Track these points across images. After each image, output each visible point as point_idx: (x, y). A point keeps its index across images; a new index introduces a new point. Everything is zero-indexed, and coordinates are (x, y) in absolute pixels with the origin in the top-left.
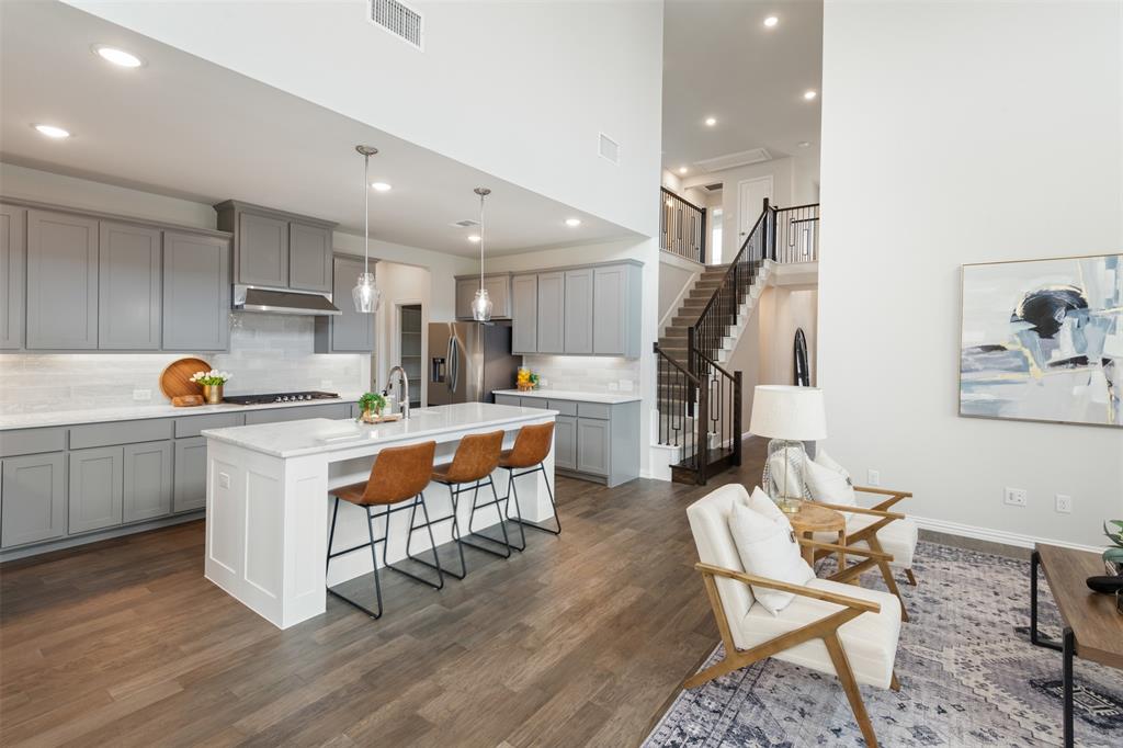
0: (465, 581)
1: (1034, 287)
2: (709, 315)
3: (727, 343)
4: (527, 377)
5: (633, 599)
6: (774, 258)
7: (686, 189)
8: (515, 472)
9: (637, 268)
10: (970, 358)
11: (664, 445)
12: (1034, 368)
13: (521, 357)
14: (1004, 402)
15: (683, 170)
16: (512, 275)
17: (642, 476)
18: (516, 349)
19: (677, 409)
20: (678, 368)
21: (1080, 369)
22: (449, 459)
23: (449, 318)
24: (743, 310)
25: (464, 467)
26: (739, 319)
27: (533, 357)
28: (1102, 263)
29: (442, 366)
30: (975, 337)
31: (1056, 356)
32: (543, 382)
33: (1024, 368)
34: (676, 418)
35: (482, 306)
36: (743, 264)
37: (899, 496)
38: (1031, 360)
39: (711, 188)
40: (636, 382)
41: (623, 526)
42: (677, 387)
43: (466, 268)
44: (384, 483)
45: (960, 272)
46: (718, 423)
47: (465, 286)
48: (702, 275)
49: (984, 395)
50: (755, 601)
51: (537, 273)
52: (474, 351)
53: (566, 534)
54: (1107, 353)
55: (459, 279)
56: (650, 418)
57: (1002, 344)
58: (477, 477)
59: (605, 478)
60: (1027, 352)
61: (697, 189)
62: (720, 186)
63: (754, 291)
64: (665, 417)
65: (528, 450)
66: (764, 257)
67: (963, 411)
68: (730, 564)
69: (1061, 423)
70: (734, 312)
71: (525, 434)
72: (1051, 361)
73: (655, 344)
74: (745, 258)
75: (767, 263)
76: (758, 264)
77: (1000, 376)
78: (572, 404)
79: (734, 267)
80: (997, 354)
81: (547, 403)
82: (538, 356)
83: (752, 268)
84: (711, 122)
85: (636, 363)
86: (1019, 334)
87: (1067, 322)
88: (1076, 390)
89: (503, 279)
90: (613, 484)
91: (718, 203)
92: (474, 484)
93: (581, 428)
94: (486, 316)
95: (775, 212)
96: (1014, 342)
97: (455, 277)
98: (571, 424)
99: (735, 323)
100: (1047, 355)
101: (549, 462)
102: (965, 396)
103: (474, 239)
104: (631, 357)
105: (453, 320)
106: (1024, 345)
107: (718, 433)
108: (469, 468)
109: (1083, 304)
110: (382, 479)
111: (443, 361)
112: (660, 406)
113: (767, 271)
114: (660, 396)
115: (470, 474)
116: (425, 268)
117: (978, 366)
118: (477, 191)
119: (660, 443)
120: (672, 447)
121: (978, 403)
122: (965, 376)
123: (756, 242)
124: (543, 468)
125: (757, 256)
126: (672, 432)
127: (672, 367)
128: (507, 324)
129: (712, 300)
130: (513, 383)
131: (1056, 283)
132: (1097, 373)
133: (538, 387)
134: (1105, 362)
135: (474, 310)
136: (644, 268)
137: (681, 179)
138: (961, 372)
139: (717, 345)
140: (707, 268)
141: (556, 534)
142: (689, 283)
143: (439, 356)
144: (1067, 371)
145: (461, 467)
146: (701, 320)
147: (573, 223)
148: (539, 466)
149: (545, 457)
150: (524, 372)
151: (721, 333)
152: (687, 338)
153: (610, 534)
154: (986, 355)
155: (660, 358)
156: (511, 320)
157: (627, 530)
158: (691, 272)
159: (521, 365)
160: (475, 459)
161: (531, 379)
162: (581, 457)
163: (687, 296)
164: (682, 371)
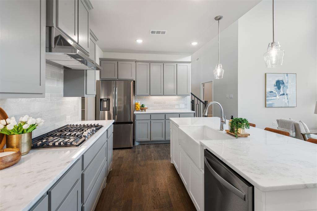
1: (277, 79)
10: (268, 94)
12: (277, 96)
16: (137, 62)
21: (283, 96)
28: (286, 75)
30: (268, 90)
33: (276, 96)
38: (277, 94)
45: (266, 74)
49: (270, 102)
51: (150, 62)
67: (267, 106)
69: (281, 107)
72: (280, 94)
77: (273, 98)
80: (272, 93)
86: (275, 89)
87: (282, 86)
88: (283, 100)
96: (274, 91)
97: (99, 59)
100: (279, 93)
102: (267, 103)
106: (276, 91)
109: (284, 83)
117: (269, 96)
121: (269, 104)
131: (280, 79)
134: (287, 94)
138: (266, 97)
154: (270, 93)
156: (135, 81)
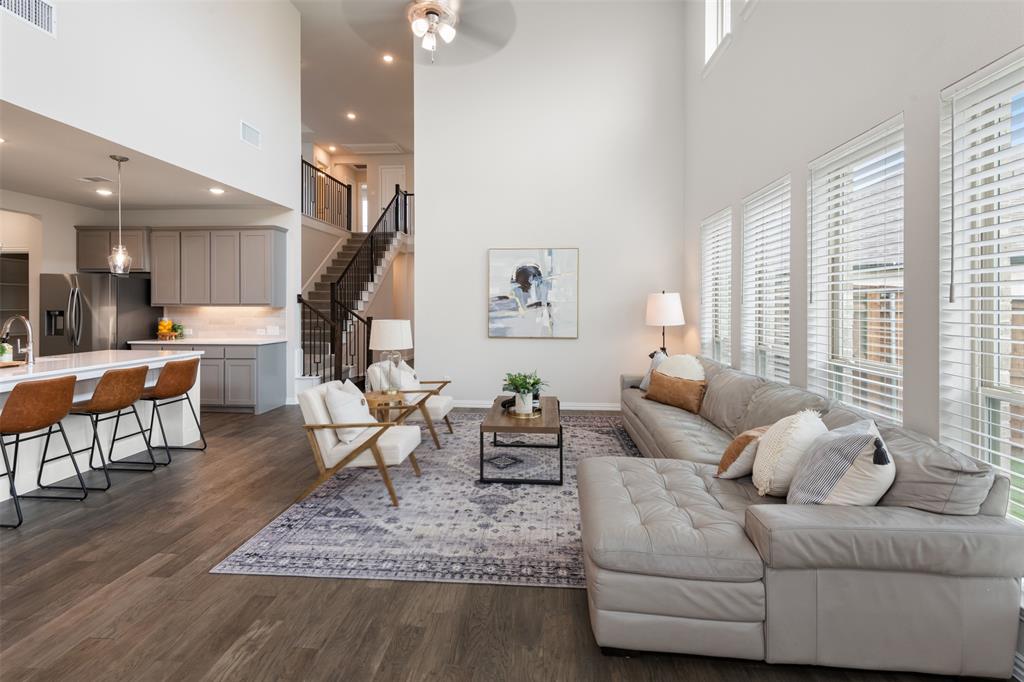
0: (109, 491)
1: (520, 263)
2: (350, 274)
3: (365, 296)
4: (170, 327)
5: (267, 473)
6: (406, 232)
7: (336, 165)
8: (158, 402)
9: (282, 234)
10: (494, 304)
11: (307, 377)
12: (521, 309)
13: (162, 308)
14: (509, 328)
15: (332, 149)
16: (150, 230)
17: (287, 403)
18: (156, 300)
19: (317, 350)
20: (320, 315)
21: (539, 308)
22: (88, 397)
23: (68, 268)
24: (379, 271)
25: (106, 398)
26: (375, 277)
27: (175, 309)
28: (546, 252)
29: (60, 319)
30: (495, 292)
31: (530, 302)
32: (187, 331)
34: (317, 356)
35: (120, 260)
36: (379, 234)
37: (445, 383)
38: (519, 304)
39: (358, 166)
40: (282, 327)
41: (267, 436)
42: (318, 331)
43: (88, 218)
44: (21, 412)
45: (488, 253)
46: (355, 357)
47: (92, 238)
48: (348, 240)
49: (499, 324)
50: (340, 441)
51: (181, 231)
52: (102, 303)
53: (211, 449)
54: (549, 300)
55: (81, 231)
56: (295, 356)
57: (507, 295)
58: (119, 407)
59: (252, 408)
60: (518, 300)
61: (347, 166)
62: (365, 167)
63: (389, 255)
64: (308, 356)
65: (172, 382)
66: (397, 229)
67: (491, 335)
68: (324, 421)
70: (372, 272)
71: (171, 369)
73: (299, 296)
74: (380, 229)
75: (399, 235)
76: (392, 235)
77: (507, 313)
78: (219, 348)
79: (371, 236)
80: (505, 301)
81: (193, 347)
82: (182, 307)
83: (387, 238)
84: (351, 116)
85: (282, 311)
86: (514, 290)
87: (534, 283)
88: (538, 320)
89: (140, 233)
90: (259, 411)
91: (365, 181)
92: (116, 413)
93: (229, 369)
94: (124, 270)
95: (405, 196)
97: (75, 227)
98: (218, 366)
99: (372, 280)
100: (526, 302)
101: (195, 393)
102: (491, 326)
103: (104, 193)
104: (277, 307)
105: (73, 270)
106: (516, 296)
107: (355, 365)
108: (112, 398)
109: (540, 274)
110: (18, 409)
111: (62, 313)
112: (303, 347)
113: (399, 241)
114: (303, 339)
115: (112, 404)
116: (33, 215)
117: (497, 308)
118: (113, 157)
119: (304, 375)
120: (314, 377)
121: (497, 330)
122: (492, 314)
123: (390, 217)
124: (188, 398)
125: (390, 228)
126: (314, 365)
127: (315, 315)
128: (146, 277)
129: (352, 262)
130: (153, 332)
131: (529, 263)
132: (545, 310)
133: (181, 336)
134: (548, 304)
135: (111, 264)
136: (288, 234)
137: (331, 155)
138: (489, 311)
139: (358, 297)
140: (353, 235)
141: (202, 450)
142: (337, 246)
143: (55, 308)
144: (533, 309)
145: (103, 398)
146: (341, 277)
147: (217, 191)
148: (184, 396)
149: (190, 387)
150: (166, 323)
151: (361, 288)
152: (329, 292)
153: (252, 443)
154: (500, 302)
155: (303, 308)
156: (149, 273)
157: (269, 438)
158: (339, 237)
159: (163, 316)
160: (117, 392)
161: (174, 329)
162: (229, 394)
163: (335, 257)
164: (323, 317)
